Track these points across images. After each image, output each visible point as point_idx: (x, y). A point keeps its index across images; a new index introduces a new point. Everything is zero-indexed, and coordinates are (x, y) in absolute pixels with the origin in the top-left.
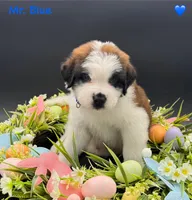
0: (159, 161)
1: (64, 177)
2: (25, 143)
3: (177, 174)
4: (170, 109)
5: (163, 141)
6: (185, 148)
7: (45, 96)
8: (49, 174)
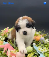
0: (37, 47)
1: (11, 51)
2: (2, 41)
3: (42, 51)
4: (42, 32)
5: (39, 41)
6: (45, 43)
7: (8, 28)
8: (7, 50)
